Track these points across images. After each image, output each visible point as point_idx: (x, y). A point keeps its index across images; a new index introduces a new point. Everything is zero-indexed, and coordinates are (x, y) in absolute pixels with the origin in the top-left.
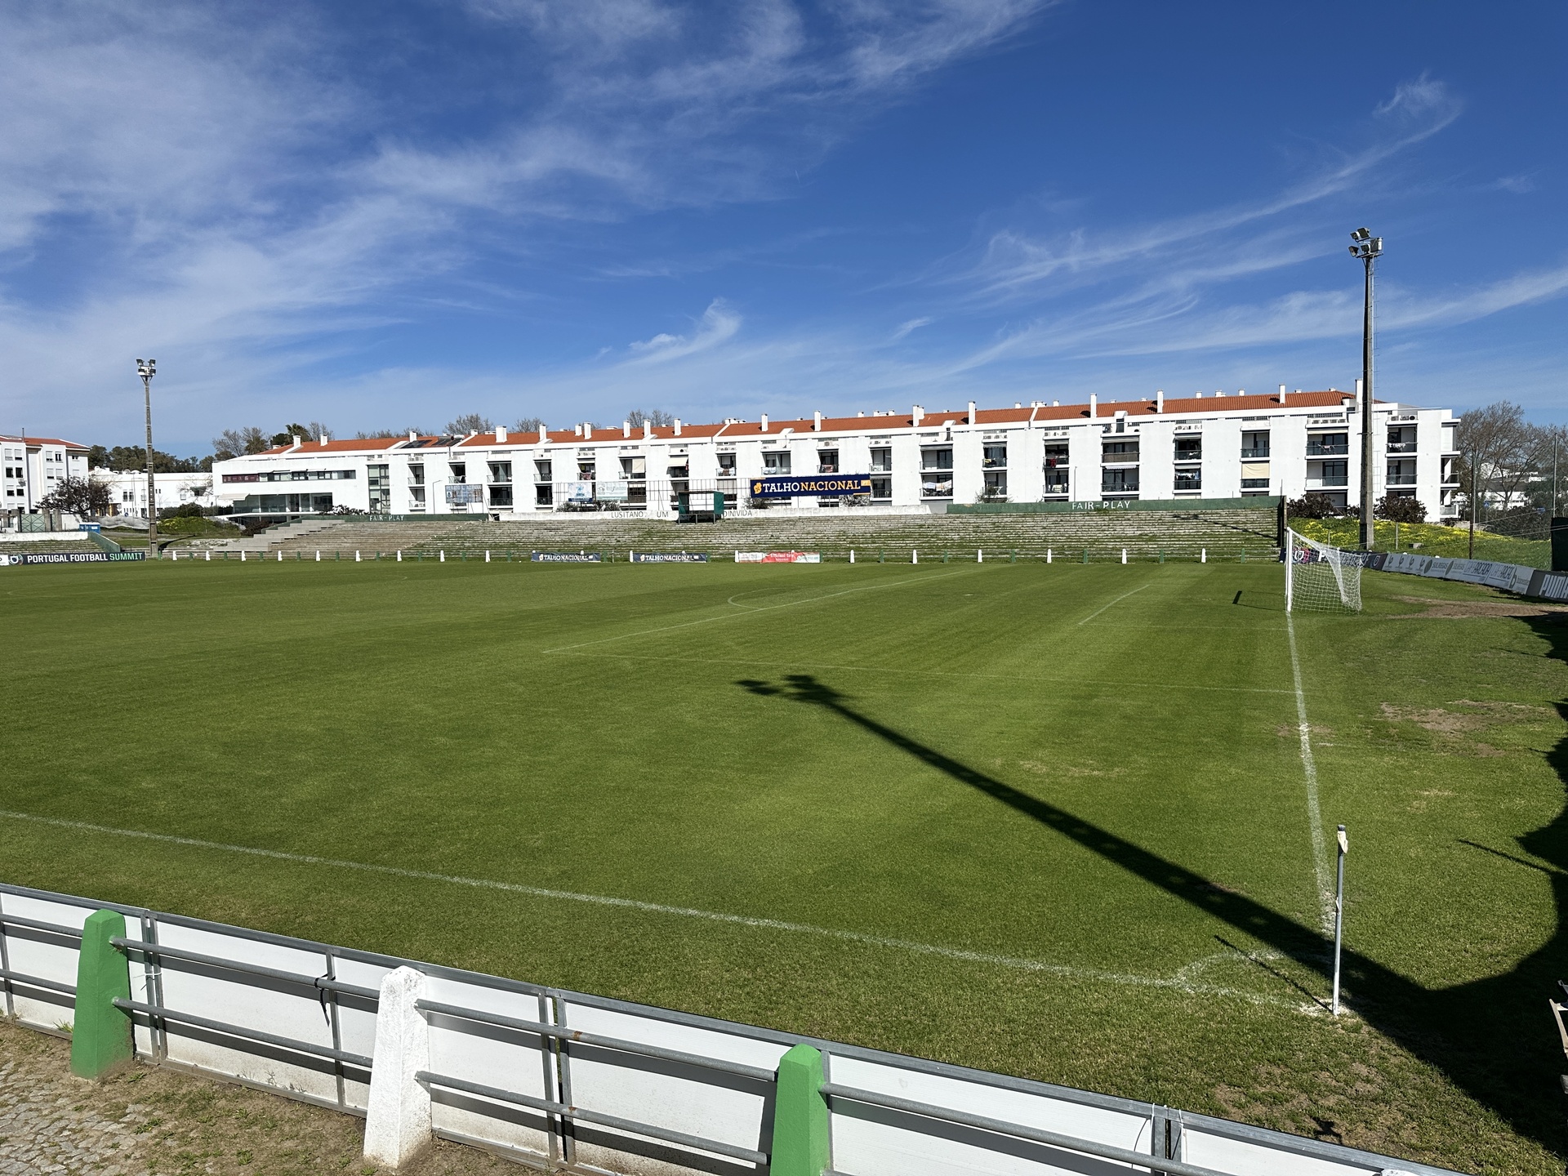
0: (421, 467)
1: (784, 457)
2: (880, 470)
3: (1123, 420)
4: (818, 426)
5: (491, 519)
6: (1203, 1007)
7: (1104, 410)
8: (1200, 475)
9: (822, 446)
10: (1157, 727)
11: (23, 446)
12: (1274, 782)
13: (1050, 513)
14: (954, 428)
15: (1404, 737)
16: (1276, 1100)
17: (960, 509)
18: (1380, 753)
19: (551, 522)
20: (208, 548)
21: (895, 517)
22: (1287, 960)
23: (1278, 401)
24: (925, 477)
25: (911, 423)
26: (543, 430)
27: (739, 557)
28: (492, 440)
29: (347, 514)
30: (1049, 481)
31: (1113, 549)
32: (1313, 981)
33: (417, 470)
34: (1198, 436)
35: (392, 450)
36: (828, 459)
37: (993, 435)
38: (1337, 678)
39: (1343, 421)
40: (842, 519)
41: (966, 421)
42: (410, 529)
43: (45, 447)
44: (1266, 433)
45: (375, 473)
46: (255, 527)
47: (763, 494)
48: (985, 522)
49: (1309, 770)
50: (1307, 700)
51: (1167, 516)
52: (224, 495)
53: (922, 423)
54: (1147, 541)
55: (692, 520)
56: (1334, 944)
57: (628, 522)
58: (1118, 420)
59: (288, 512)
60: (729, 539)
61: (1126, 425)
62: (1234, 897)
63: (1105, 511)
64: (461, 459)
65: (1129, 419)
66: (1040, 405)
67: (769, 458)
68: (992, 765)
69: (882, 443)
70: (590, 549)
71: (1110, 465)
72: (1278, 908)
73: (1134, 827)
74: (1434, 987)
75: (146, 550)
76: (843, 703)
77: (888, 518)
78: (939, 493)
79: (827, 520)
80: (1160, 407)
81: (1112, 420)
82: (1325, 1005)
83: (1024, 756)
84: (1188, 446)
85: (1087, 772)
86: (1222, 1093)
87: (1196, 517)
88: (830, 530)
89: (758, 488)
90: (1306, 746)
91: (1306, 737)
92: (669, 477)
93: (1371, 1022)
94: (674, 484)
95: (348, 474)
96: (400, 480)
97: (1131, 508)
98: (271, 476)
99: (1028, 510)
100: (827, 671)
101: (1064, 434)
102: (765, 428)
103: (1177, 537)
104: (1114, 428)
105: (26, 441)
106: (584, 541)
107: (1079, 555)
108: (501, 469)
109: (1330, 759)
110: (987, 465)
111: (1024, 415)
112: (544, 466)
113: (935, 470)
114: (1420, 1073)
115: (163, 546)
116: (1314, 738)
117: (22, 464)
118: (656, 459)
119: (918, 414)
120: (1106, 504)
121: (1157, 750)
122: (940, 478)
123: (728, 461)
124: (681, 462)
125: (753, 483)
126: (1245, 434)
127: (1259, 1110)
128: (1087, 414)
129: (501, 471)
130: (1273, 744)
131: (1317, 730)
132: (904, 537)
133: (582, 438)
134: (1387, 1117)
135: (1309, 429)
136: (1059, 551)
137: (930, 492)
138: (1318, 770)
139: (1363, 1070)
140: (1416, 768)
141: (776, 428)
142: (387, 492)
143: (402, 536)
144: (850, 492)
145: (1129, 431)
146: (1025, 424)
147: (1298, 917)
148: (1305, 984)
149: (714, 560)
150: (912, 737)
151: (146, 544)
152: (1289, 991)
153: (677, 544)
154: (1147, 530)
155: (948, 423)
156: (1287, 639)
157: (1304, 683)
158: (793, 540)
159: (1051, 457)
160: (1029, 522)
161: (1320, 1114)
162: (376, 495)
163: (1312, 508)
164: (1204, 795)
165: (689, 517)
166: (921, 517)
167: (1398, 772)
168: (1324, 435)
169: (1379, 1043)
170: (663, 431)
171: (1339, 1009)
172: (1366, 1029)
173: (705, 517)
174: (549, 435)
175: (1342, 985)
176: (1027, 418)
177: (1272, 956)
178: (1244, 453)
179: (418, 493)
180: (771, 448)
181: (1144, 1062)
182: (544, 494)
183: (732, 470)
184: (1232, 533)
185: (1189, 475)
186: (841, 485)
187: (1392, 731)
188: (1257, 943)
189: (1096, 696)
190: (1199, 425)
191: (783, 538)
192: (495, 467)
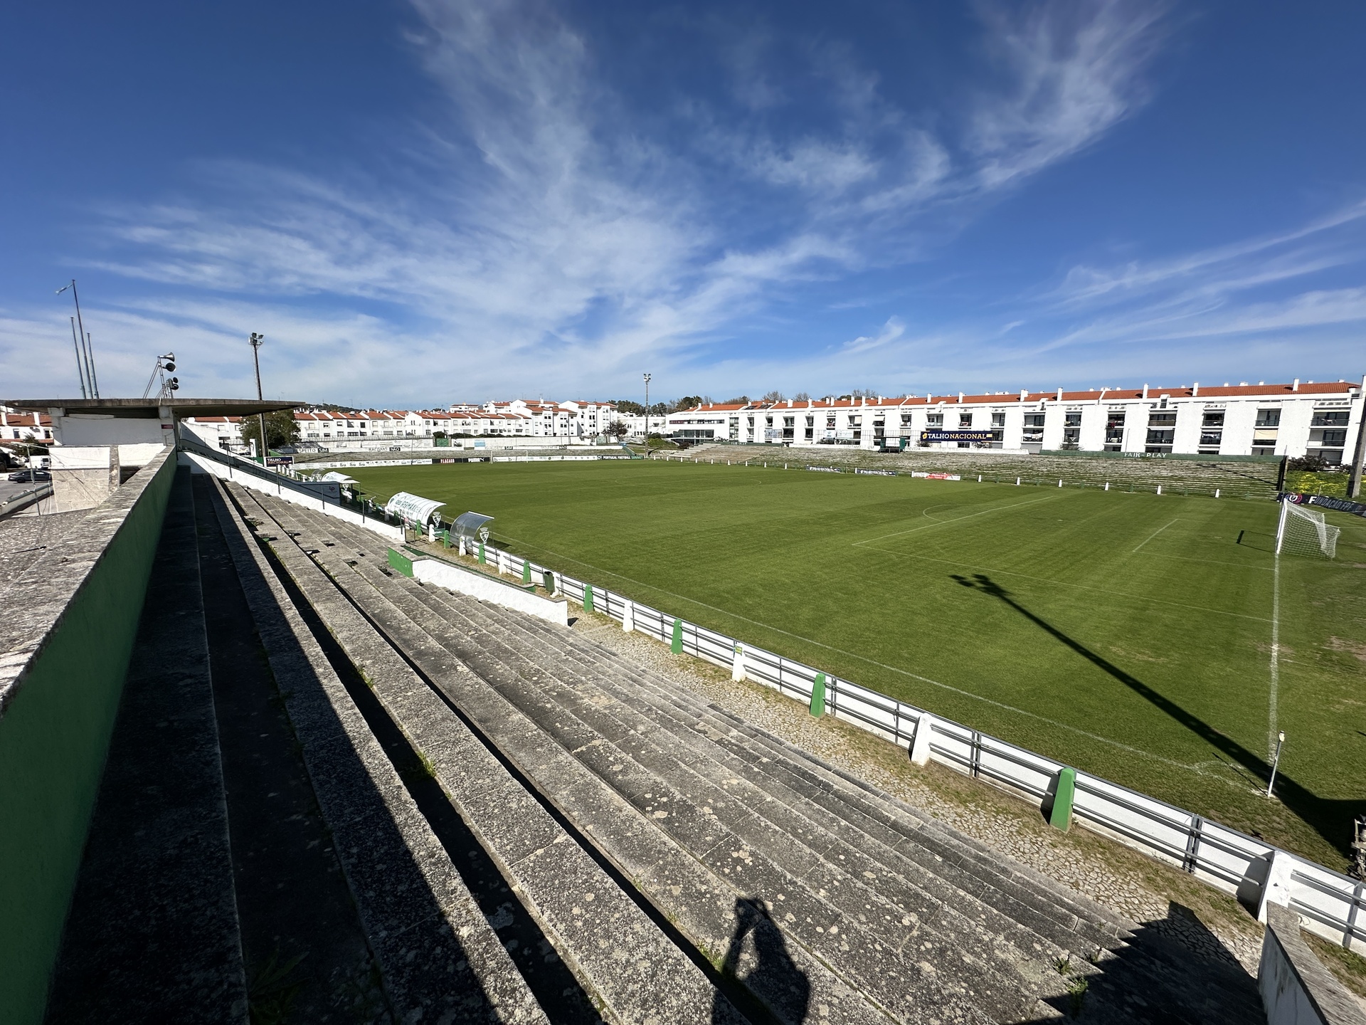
0: (753, 418)
1: (939, 417)
2: (997, 425)
3: (1166, 400)
4: (960, 401)
5: (785, 446)
6: (1205, 780)
7: (1154, 394)
8: (1220, 436)
9: (962, 411)
10: (1184, 635)
11: (595, 406)
12: (1252, 680)
13: (1109, 458)
14: (1047, 403)
15: (1340, 663)
16: (1236, 820)
17: (1048, 453)
18: (1322, 671)
19: (814, 449)
20: (667, 454)
21: (1006, 455)
22: (1247, 770)
23: (1292, 389)
24: (1025, 431)
25: (1019, 399)
26: (810, 401)
27: (914, 475)
28: (785, 406)
29: (721, 441)
30: (1109, 435)
31: (1151, 484)
32: (1259, 781)
33: (751, 420)
34: (1222, 412)
35: (740, 410)
36: (965, 419)
37: (1073, 408)
38: (1304, 613)
39: (1347, 403)
40: (973, 455)
41: (1055, 398)
42: (749, 449)
43: (603, 407)
44: (1279, 411)
45: (733, 421)
46: (684, 445)
47: (928, 440)
48: (1064, 461)
49: (1274, 676)
50: (1280, 628)
51: (1192, 464)
52: (670, 429)
53: (1026, 400)
54: (1176, 480)
55: (887, 451)
56: (1273, 768)
57: (853, 451)
58: (1162, 400)
59: (695, 438)
60: (907, 463)
61: (1168, 404)
62: (1222, 737)
63: (1148, 459)
64: (771, 415)
65: (1170, 400)
66: (1107, 389)
67: (931, 418)
68: (1096, 647)
69: (1000, 411)
70: (835, 465)
71: (1154, 428)
72: (1245, 746)
73: (1172, 692)
74: (1321, 797)
75: (643, 454)
76: (1009, 597)
77: (1002, 456)
78: (1033, 440)
79: (964, 455)
80: (1195, 393)
81: (1158, 401)
82: (1264, 792)
83: (1111, 644)
84: (1214, 418)
85: (1146, 658)
86: (1212, 812)
87: (1214, 466)
88: (966, 462)
89: (925, 436)
90: (1274, 660)
91: (1276, 654)
92: (874, 426)
93: (1285, 803)
94: (876, 430)
95: (721, 422)
96: (743, 424)
97: (1167, 458)
98: (689, 422)
99: (1093, 455)
100: (995, 574)
101: (1123, 408)
102: (929, 401)
103: (1200, 479)
104: (1159, 405)
105: (596, 403)
106: (831, 460)
107: (1128, 486)
108: (790, 420)
109: (1289, 671)
110: (1067, 425)
111: (1095, 396)
112: (810, 420)
113: (1032, 426)
114: (1305, 826)
115: (649, 453)
116: (1281, 654)
117: (595, 414)
118: (867, 417)
119: (1024, 394)
120: (1149, 455)
121: (1184, 650)
122: (1034, 431)
123: (907, 419)
124: (881, 419)
125: (923, 433)
126: (1260, 411)
127: (1228, 822)
128: (1140, 396)
129: (789, 422)
130: (1253, 656)
131: (1283, 650)
132: (1011, 468)
133: (829, 406)
134: (1284, 838)
135: (1315, 409)
136: (1113, 483)
137: (1028, 439)
138: (1280, 676)
139: (1278, 819)
140: (1343, 685)
141: (936, 401)
142: (737, 430)
143: (746, 453)
144: (980, 440)
145: (1169, 407)
146: (1096, 402)
147: (1256, 753)
148: (1255, 782)
149: (900, 475)
150: (1050, 624)
151: (643, 452)
152: (1247, 783)
153: (879, 464)
154: (1177, 473)
155: (1043, 400)
156: (1273, 578)
157: (1280, 614)
158: (944, 466)
159: (1112, 422)
160: (1094, 463)
161: (1255, 829)
162: (732, 431)
163: (1309, 464)
164: (1210, 681)
165: (886, 450)
166: (1022, 456)
167: (1331, 686)
168: (1329, 413)
169: (1287, 812)
170: (872, 402)
171: (1270, 795)
172: (1282, 805)
173: (895, 450)
174: (814, 403)
175: (1273, 786)
176: (1097, 398)
177: (1240, 767)
178: (1258, 423)
179: (751, 431)
180: (932, 412)
181: (1179, 794)
182: (809, 433)
183: (908, 424)
184: (1241, 479)
185: (1212, 436)
186: (974, 436)
187: (1334, 658)
188: (1233, 760)
189: (1148, 609)
190: (1224, 405)
191: (938, 465)
192: (786, 420)
